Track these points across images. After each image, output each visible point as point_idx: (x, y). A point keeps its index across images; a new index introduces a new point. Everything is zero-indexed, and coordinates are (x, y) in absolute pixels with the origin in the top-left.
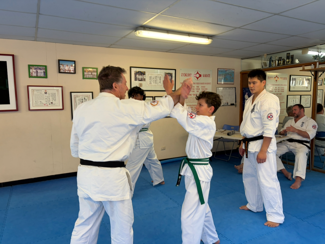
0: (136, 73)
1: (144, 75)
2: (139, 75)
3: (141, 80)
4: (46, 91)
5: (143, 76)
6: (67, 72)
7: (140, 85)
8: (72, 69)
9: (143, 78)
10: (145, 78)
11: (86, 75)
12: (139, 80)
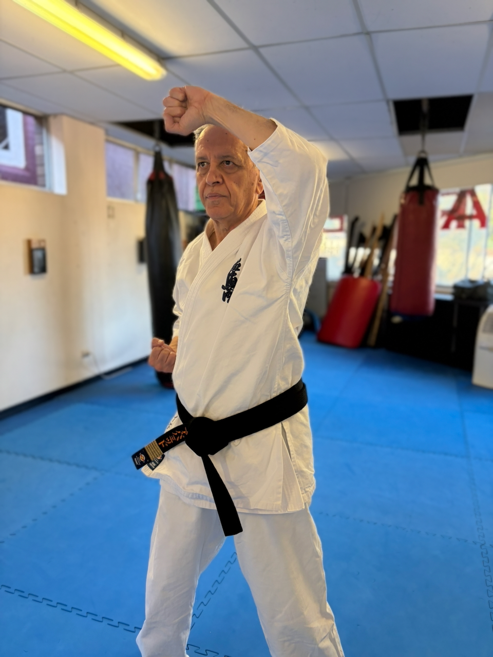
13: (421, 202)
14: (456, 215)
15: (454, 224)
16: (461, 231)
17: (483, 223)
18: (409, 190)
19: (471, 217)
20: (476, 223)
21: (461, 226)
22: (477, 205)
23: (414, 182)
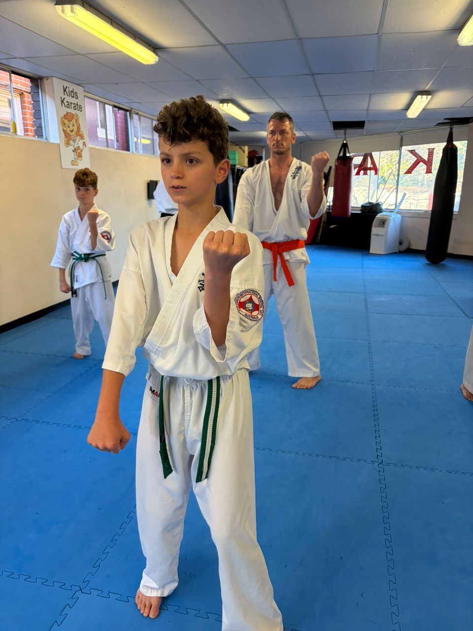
13: (345, 165)
14: (362, 168)
15: (362, 172)
16: (365, 176)
17: (376, 173)
18: (339, 158)
19: (370, 169)
20: (373, 172)
21: (365, 174)
22: (373, 162)
23: (341, 154)
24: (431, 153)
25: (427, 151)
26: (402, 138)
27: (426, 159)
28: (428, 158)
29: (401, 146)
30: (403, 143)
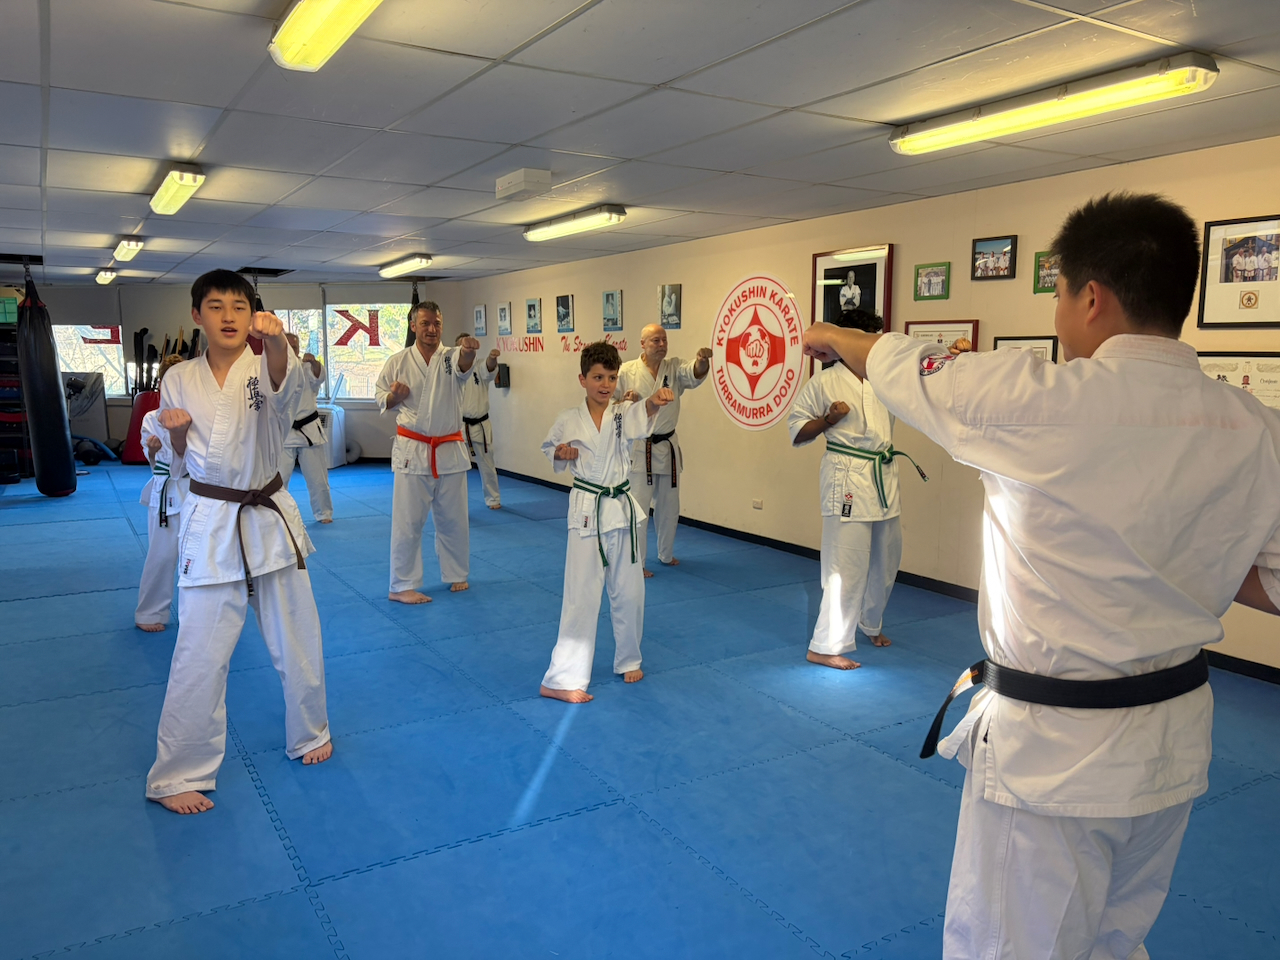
0: (1232, 249)
1: (1270, 253)
2: (1247, 253)
3: (1254, 279)
4: (940, 335)
5: (1267, 255)
6: (990, 274)
7: (1249, 299)
8: (1004, 262)
9: (1264, 265)
10: (1274, 264)
11: (1044, 277)
12: (1245, 279)
24: (373, 316)
25: (367, 314)
26: (324, 291)
27: (368, 325)
28: (370, 324)
29: (325, 303)
30: (327, 300)
